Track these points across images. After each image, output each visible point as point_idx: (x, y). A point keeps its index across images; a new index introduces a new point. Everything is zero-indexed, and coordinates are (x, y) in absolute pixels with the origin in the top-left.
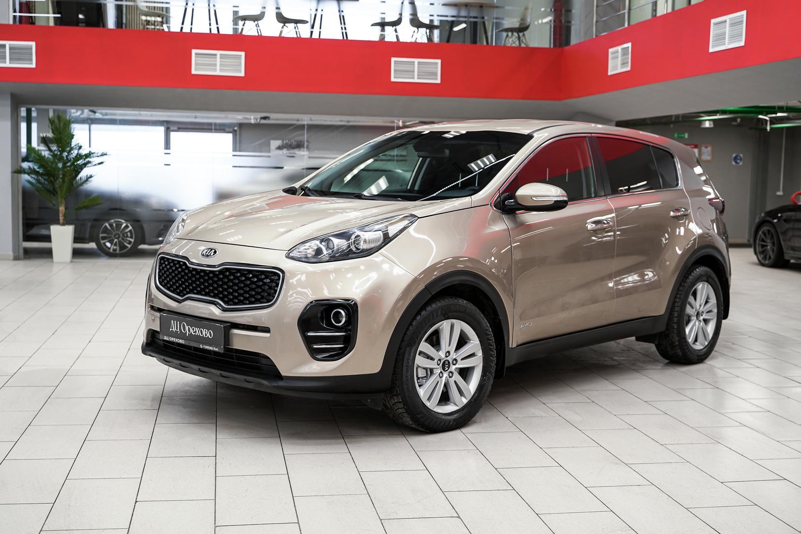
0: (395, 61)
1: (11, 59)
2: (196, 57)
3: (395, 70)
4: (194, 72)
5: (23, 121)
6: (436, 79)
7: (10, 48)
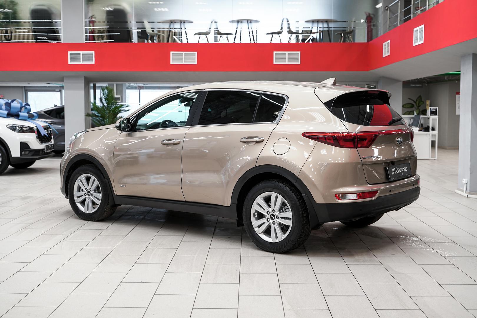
0: (275, 53)
1: (83, 60)
2: (172, 55)
3: (275, 58)
4: (171, 63)
5: (92, 89)
6: (298, 62)
7: (83, 55)
